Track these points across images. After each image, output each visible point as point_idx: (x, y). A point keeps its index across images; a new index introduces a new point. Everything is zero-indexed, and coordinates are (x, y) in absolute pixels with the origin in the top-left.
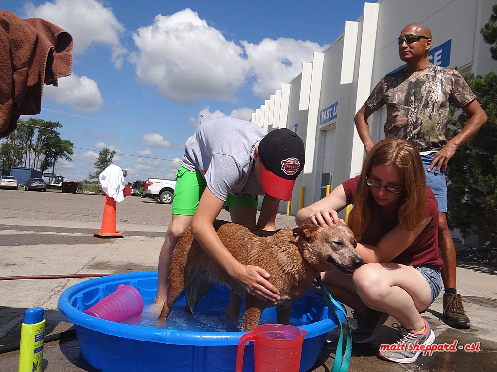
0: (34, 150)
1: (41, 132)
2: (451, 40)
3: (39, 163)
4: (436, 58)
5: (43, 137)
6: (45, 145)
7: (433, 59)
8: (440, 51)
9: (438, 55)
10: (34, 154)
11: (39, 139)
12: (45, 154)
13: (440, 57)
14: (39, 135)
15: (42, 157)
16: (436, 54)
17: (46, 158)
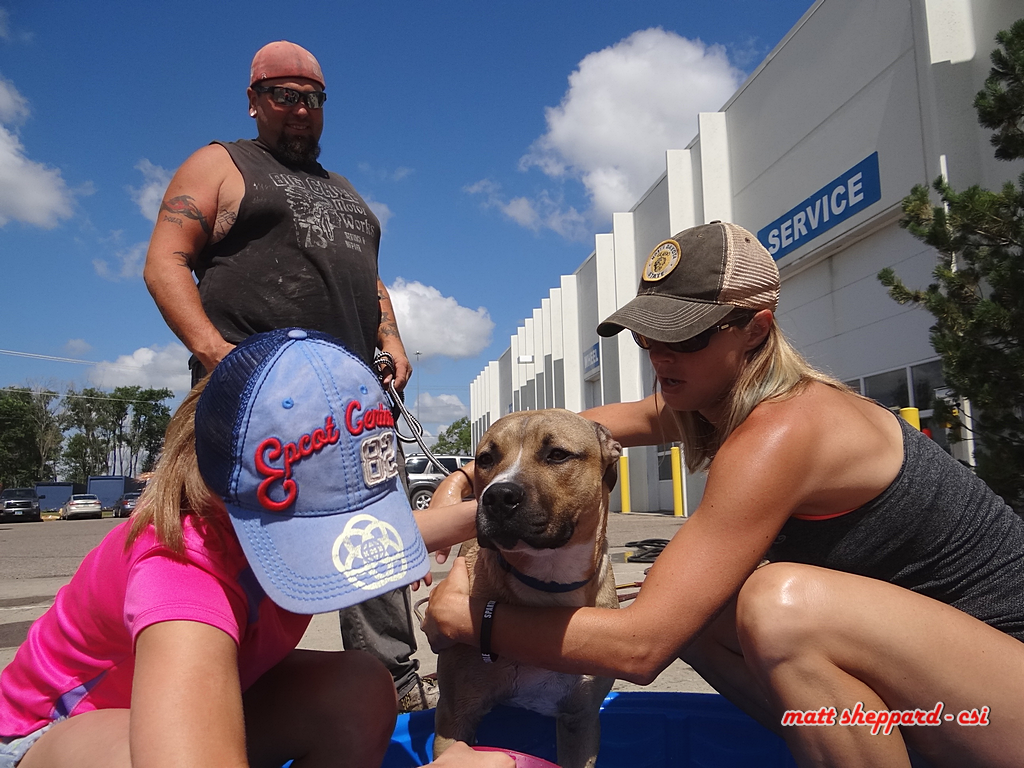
0: (129, 443)
1: (138, 411)
2: (876, 152)
3: (137, 465)
4: (852, 190)
5: (142, 419)
6: (146, 432)
7: (846, 192)
8: (859, 176)
9: (855, 184)
10: (129, 451)
11: (136, 423)
12: (147, 448)
13: (859, 186)
14: (135, 416)
15: (143, 453)
16: (851, 182)
17: (150, 456)
